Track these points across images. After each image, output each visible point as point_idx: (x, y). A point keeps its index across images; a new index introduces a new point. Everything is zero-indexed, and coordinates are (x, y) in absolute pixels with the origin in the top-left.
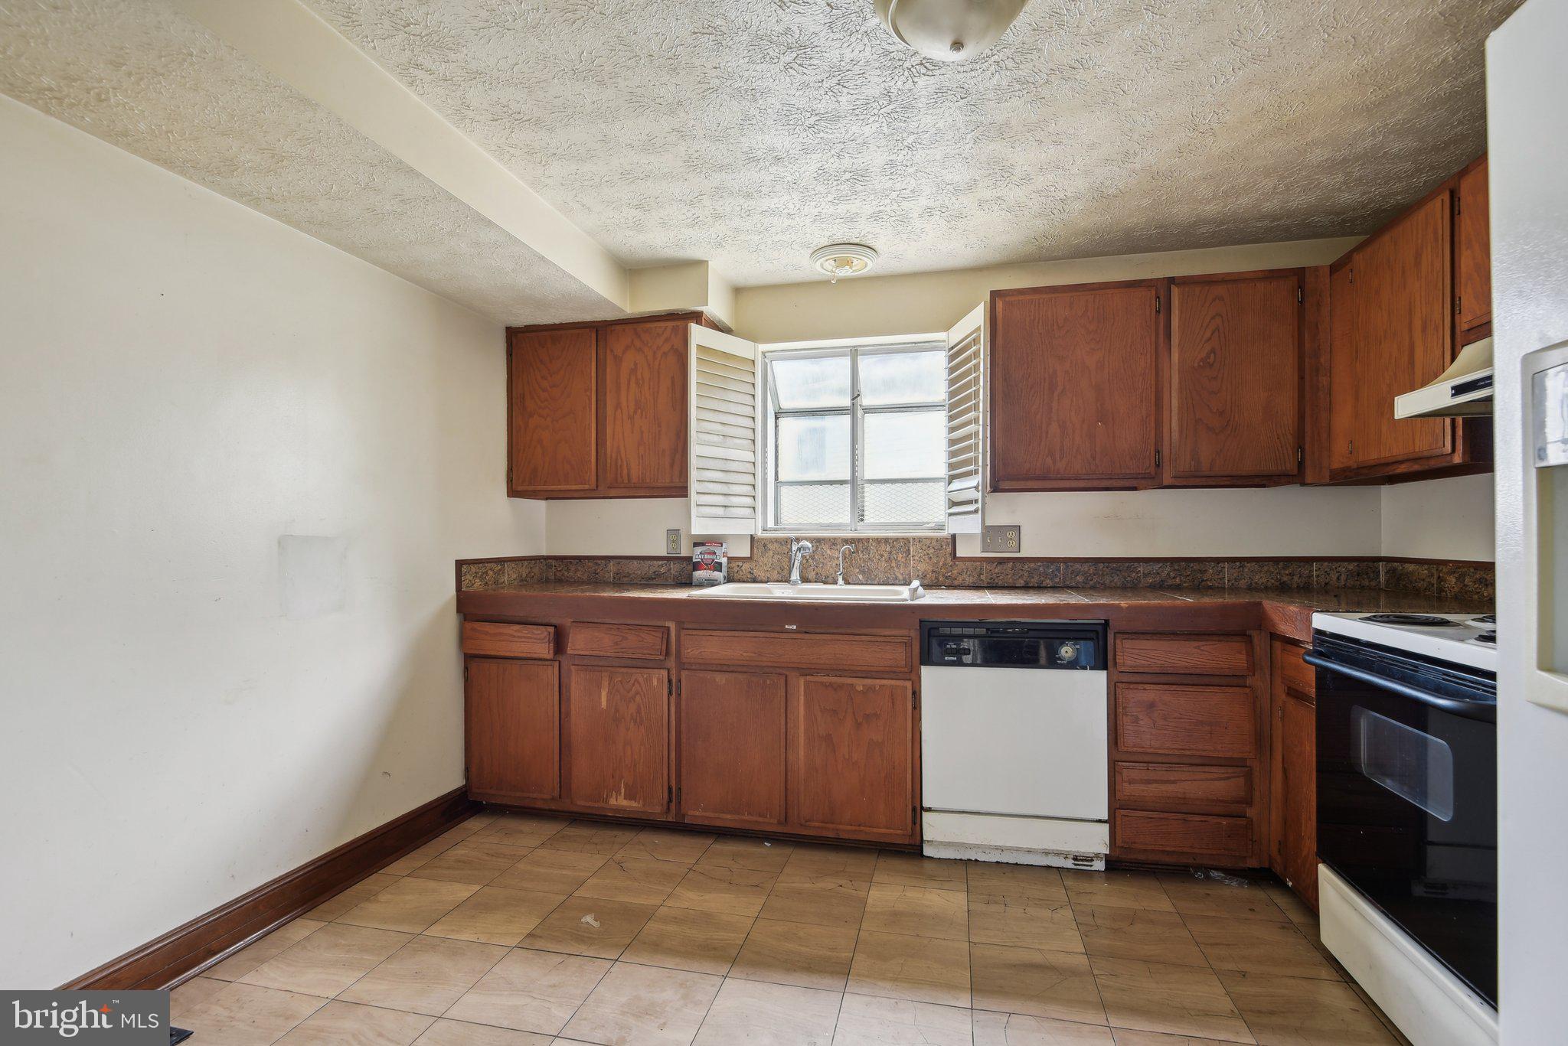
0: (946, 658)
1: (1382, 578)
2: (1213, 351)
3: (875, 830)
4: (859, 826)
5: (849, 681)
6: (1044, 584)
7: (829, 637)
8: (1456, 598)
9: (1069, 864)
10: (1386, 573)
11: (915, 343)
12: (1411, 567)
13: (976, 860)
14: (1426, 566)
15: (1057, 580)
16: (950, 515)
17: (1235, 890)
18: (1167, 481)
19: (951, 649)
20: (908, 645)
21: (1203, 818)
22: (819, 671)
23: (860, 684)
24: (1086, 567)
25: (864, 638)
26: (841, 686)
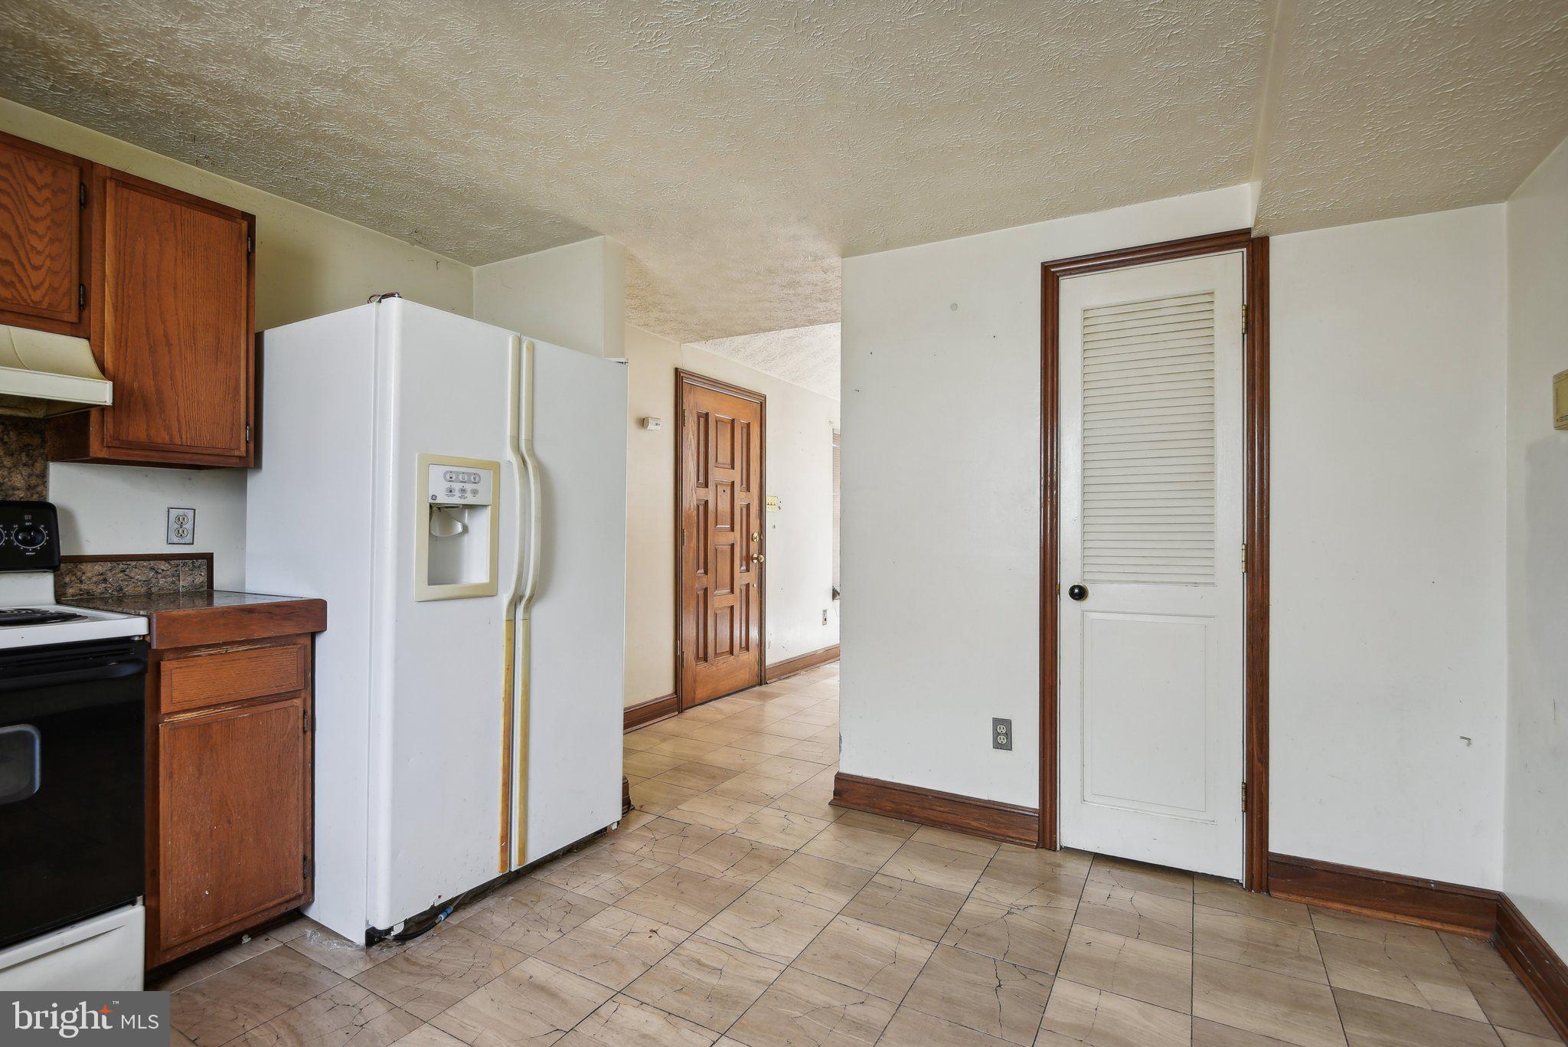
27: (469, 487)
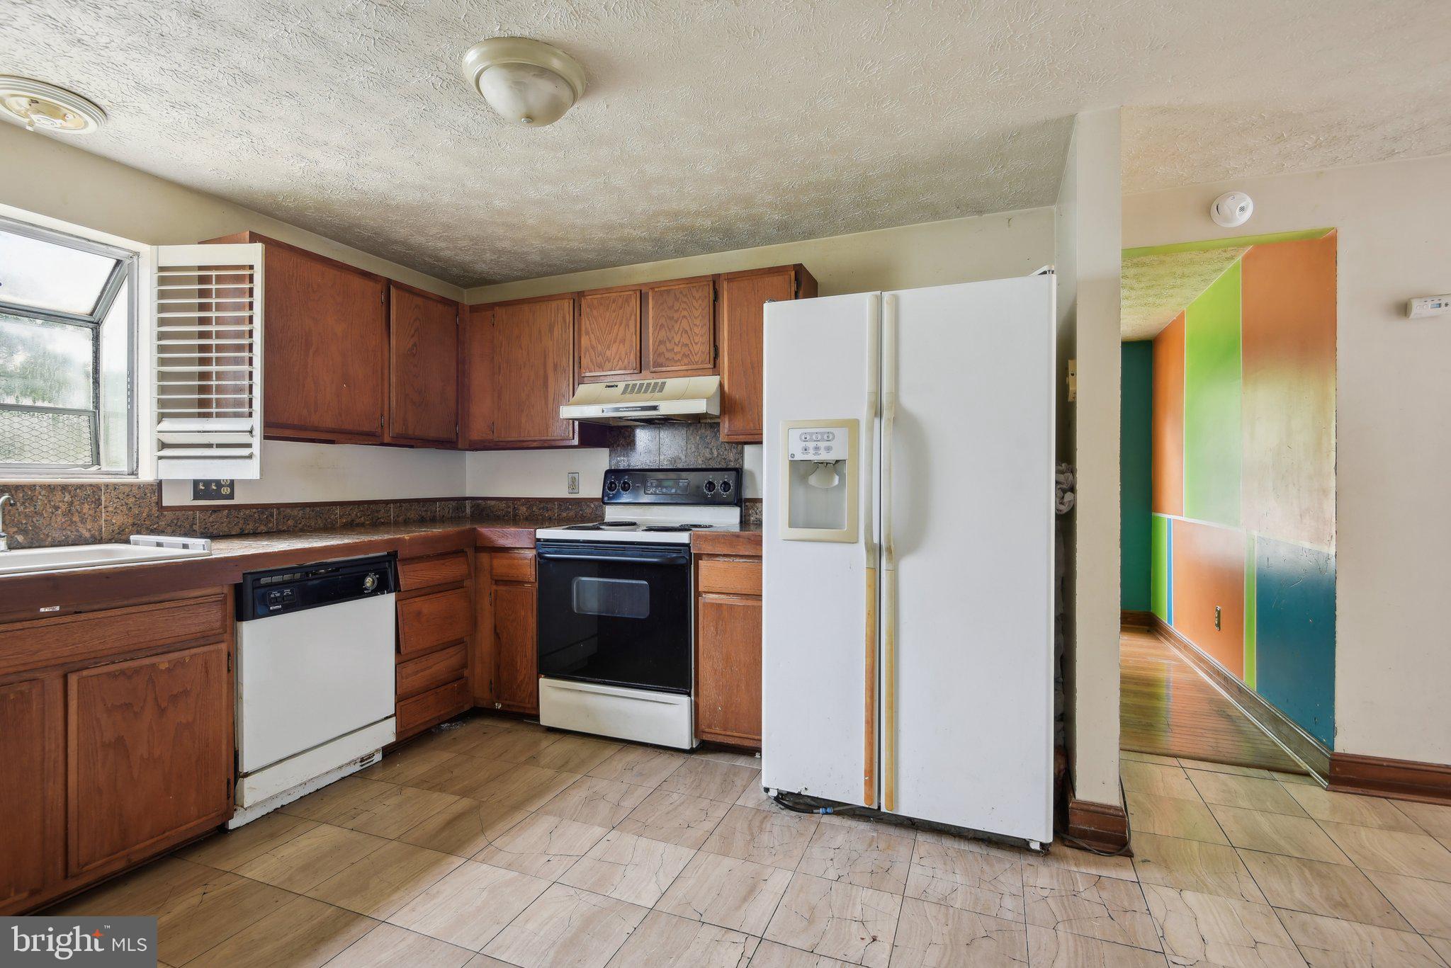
0: (271, 608)
1: (468, 511)
2: (415, 345)
3: (184, 828)
4: (164, 832)
5: (147, 661)
6: (259, 531)
7: (118, 612)
8: (527, 519)
9: (357, 768)
10: (471, 508)
11: (89, 240)
12: (493, 503)
13: (282, 806)
14: (504, 502)
15: (271, 525)
16: (160, 458)
17: (461, 730)
18: (387, 440)
19: (276, 598)
20: (224, 602)
21: (445, 687)
22: (97, 660)
23: (163, 662)
24: (295, 512)
25: (167, 605)
26: (137, 671)
27: (822, 445)
